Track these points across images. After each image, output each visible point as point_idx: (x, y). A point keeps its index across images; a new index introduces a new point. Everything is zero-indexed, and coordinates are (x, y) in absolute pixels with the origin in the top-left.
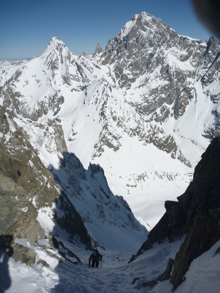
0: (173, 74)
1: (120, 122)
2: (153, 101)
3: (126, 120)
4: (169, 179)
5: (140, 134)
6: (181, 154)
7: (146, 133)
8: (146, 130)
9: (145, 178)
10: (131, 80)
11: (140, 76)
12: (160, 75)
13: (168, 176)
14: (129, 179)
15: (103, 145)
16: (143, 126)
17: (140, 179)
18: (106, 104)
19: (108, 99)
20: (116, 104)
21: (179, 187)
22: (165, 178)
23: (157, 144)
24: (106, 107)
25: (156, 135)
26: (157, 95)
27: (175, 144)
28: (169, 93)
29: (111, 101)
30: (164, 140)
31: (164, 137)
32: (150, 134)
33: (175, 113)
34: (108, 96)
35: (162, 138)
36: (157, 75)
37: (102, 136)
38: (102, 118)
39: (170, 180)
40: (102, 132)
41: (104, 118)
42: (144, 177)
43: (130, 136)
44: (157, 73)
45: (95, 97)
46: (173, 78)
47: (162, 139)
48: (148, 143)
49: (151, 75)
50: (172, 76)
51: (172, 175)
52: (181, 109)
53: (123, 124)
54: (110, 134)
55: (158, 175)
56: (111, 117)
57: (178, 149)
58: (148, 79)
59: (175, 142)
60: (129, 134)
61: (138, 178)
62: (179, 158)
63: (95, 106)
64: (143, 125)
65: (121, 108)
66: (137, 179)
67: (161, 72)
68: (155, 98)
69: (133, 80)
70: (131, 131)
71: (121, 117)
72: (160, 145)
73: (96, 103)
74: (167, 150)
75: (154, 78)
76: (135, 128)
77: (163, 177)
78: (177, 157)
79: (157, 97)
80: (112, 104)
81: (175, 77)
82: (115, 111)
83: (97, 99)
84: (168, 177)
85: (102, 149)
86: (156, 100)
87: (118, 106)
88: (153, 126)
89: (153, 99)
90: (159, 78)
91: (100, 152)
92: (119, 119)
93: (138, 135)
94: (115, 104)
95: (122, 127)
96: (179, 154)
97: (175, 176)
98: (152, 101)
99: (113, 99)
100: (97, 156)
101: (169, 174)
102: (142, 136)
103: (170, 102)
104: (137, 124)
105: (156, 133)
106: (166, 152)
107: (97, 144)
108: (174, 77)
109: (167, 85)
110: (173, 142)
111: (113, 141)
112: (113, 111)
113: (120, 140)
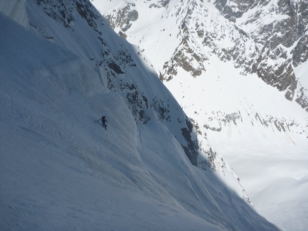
0: (297, 5)
1: (207, 38)
2: (264, 41)
3: (218, 37)
4: (278, 128)
5: (238, 57)
6: (303, 94)
7: (247, 57)
8: (248, 52)
9: (237, 120)
10: (236, 14)
11: (249, 10)
12: (277, 7)
13: (278, 124)
14: (210, 118)
15: (177, 65)
16: (243, 47)
17: (229, 121)
18: (190, 14)
19: (195, 8)
20: (205, 16)
21: (294, 143)
22: (272, 125)
23: (263, 75)
24: (190, 18)
25: (263, 62)
26: (270, 33)
27: (293, 77)
28: (288, 31)
29: (198, 11)
30: (276, 68)
31: (276, 65)
32: (253, 59)
33: (294, 58)
34: (196, 4)
35: (273, 65)
36: (273, 8)
37: (177, 52)
38: (182, 30)
39: (280, 130)
40: (178, 48)
41: (184, 31)
42: (236, 118)
43: (222, 60)
44: (273, 5)
45: (178, 8)
46: (296, 12)
47: (273, 67)
48: (249, 72)
49: (264, 8)
50: (295, 9)
51: (284, 123)
52: (305, 53)
53: (213, 42)
54: (190, 51)
55: (260, 119)
56: (195, 31)
57: (299, 87)
58: (259, 12)
59: (294, 74)
60: (220, 57)
61: (225, 119)
62: (298, 101)
63: (175, 18)
64: (243, 45)
65: (212, 21)
66: (223, 120)
67: (279, 4)
68: (267, 38)
69: (238, 14)
70: (223, 53)
71: (211, 33)
72: (269, 77)
73: (178, 14)
74: (280, 85)
75: (268, 12)
76: (230, 49)
77: (268, 123)
78: (295, 98)
79: (270, 36)
80: (200, 15)
81: (299, 10)
82: (202, 24)
83: (179, 10)
84: (276, 126)
85: (174, 70)
86: (269, 39)
87: (208, 19)
88: (259, 47)
89: (264, 38)
90: (275, 12)
91: (170, 75)
92: (207, 34)
93: (234, 59)
94: (203, 15)
95: (210, 46)
96: (300, 94)
97: (289, 125)
98: (262, 41)
99: (203, 9)
100: (164, 79)
101: (279, 120)
102: (241, 60)
103: (288, 44)
104: (235, 43)
105: (264, 58)
106: (278, 88)
107: (167, 63)
108: (297, 10)
109: (285, 21)
110: (291, 74)
111: (192, 62)
112: (199, 24)
113: (205, 63)
